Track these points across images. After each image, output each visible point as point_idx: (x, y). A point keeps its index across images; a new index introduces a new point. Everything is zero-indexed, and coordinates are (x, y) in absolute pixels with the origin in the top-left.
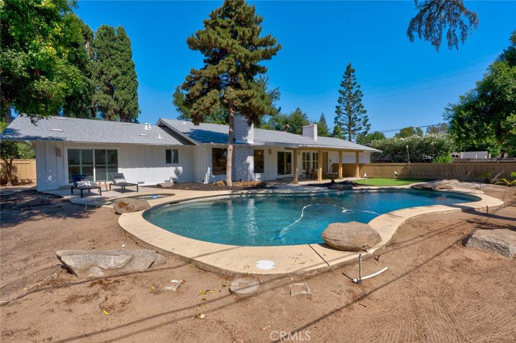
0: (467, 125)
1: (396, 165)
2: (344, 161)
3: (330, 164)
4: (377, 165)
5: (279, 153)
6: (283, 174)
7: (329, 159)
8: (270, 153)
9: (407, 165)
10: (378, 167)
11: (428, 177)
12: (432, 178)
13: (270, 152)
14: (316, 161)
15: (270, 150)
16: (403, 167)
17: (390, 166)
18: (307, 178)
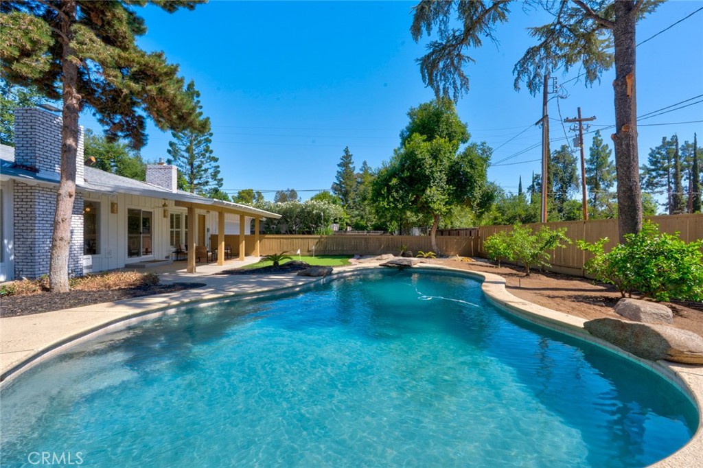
0: (395, 195)
1: (308, 238)
2: (228, 232)
3: (208, 236)
4: (283, 238)
5: (130, 211)
6: (138, 254)
7: (207, 226)
8: (113, 212)
9: (321, 238)
10: (285, 240)
11: (345, 253)
12: (349, 253)
13: (113, 208)
14: (175, 230)
15: (113, 205)
16: (317, 240)
17: (301, 238)
18: (177, 260)
